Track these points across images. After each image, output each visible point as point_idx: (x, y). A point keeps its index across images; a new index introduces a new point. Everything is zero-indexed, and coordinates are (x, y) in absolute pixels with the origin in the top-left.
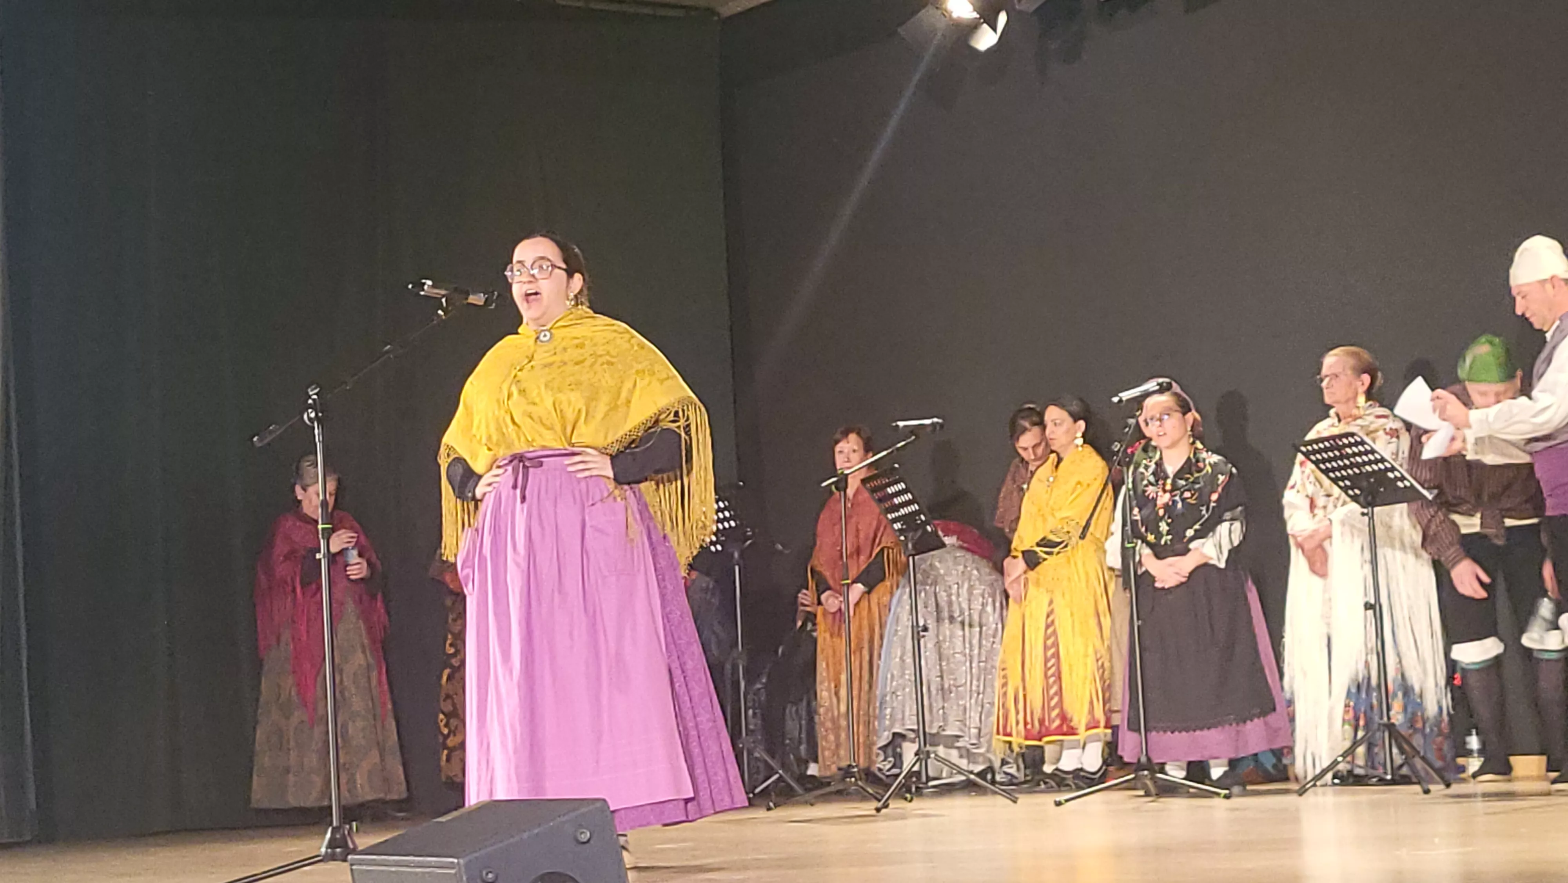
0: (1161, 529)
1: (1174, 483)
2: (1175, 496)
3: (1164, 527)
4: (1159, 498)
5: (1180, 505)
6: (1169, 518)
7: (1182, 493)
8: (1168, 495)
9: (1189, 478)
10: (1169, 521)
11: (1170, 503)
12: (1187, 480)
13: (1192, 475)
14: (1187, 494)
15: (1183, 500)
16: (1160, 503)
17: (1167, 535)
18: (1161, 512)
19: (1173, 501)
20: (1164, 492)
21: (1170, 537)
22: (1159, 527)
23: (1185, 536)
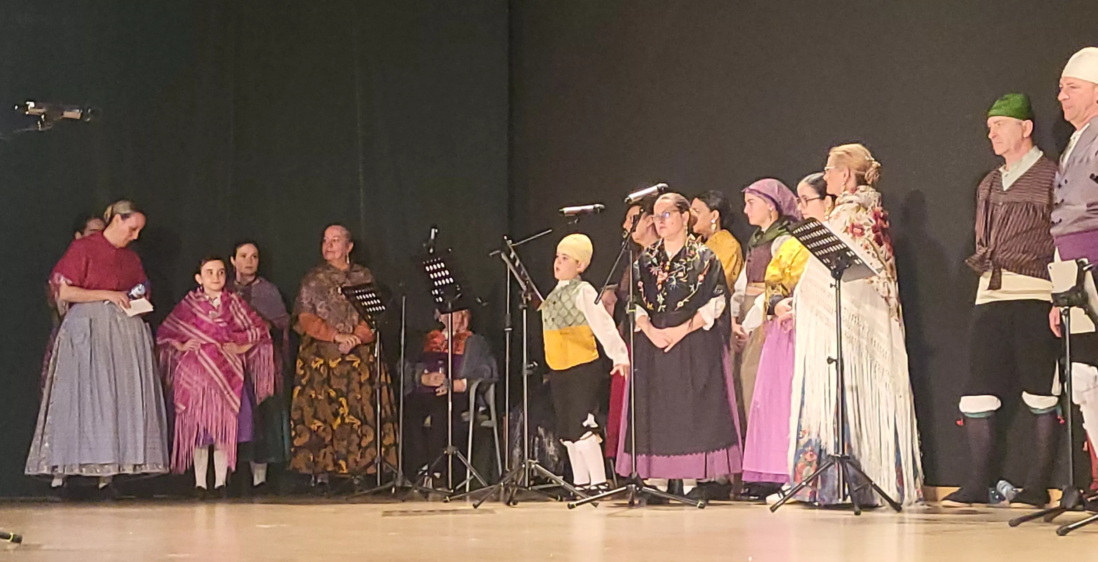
0: (658, 300)
1: (671, 265)
2: (672, 275)
3: (660, 299)
4: (659, 276)
5: (674, 283)
6: (665, 292)
7: (677, 274)
8: (666, 274)
9: (683, 262)
10: (665, 294)
11: (667, 280)
12: (681, 263)
13: (686, 259)
14: (681, 274)
15: (677, 279)
16: (660, 279)
17: (663, 304)
18: (660, 287)
19: (670, 279)
20: (664, 271)
21: (664, 306)
22: (657, 298)
23: (676, 306)
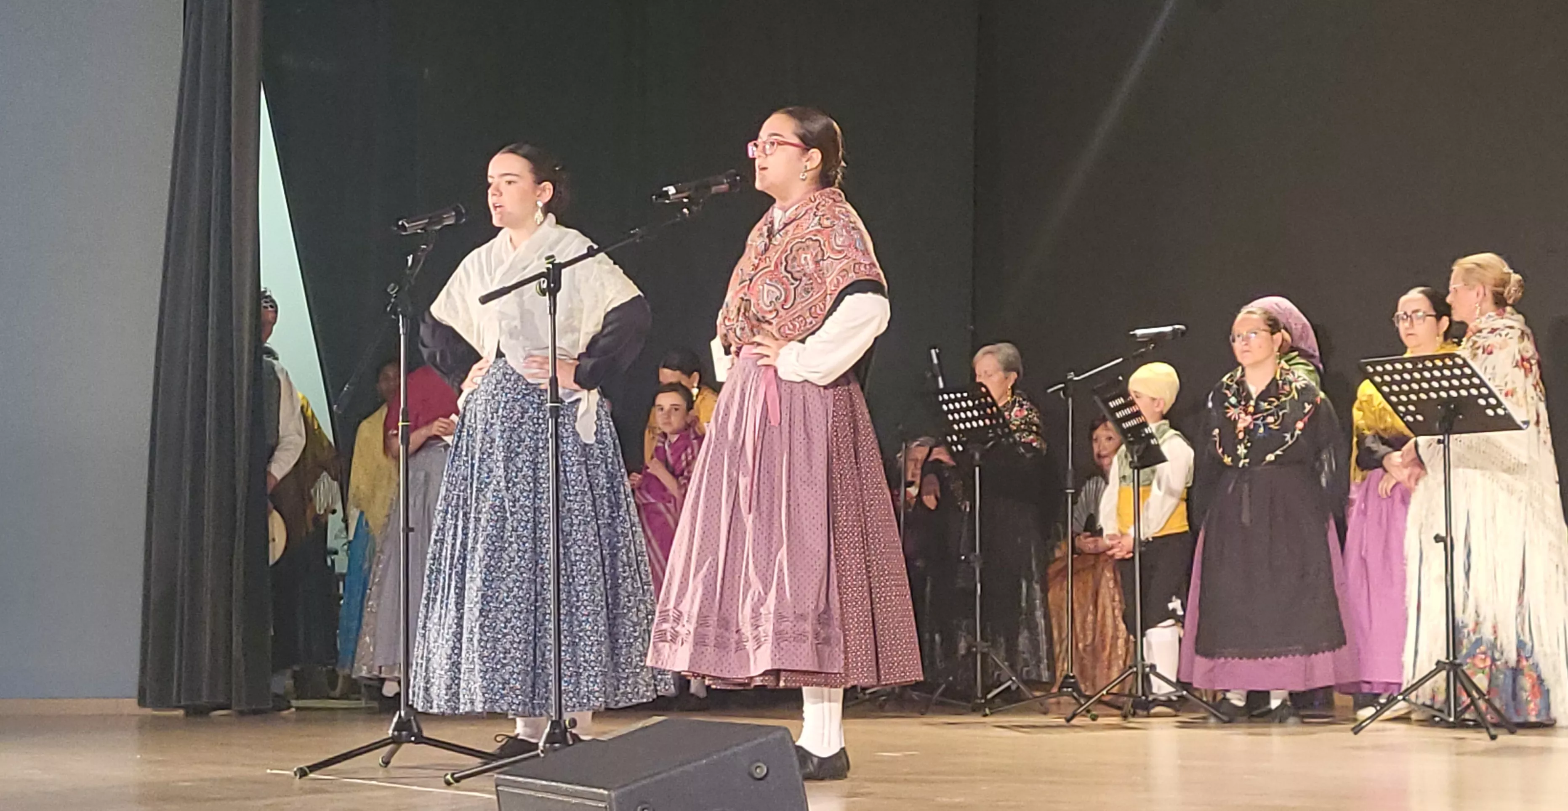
0: (1239, 452)
1: (1256, 406)
2: (1257, 419)
3: (1241, 450)
4: (1240, 421)
5: (1261, 430)
6: (1249, 441)
7: (1265, 418)
8: (1249, 418)
9: (1273, 402)
10: (1249, 445)
11: (1252, 427)
12: (1270, 403)
13: (1278, 399)
14: (1270, 419)
15: (1265, 425)
16: (1241, 425)
17: (1245, 458)
18: (1241, 435)
19: (1255, 425)
20: (1247, 414)
21: (1247, 460)
22: (1237, 450)
23: (1264, 460)
